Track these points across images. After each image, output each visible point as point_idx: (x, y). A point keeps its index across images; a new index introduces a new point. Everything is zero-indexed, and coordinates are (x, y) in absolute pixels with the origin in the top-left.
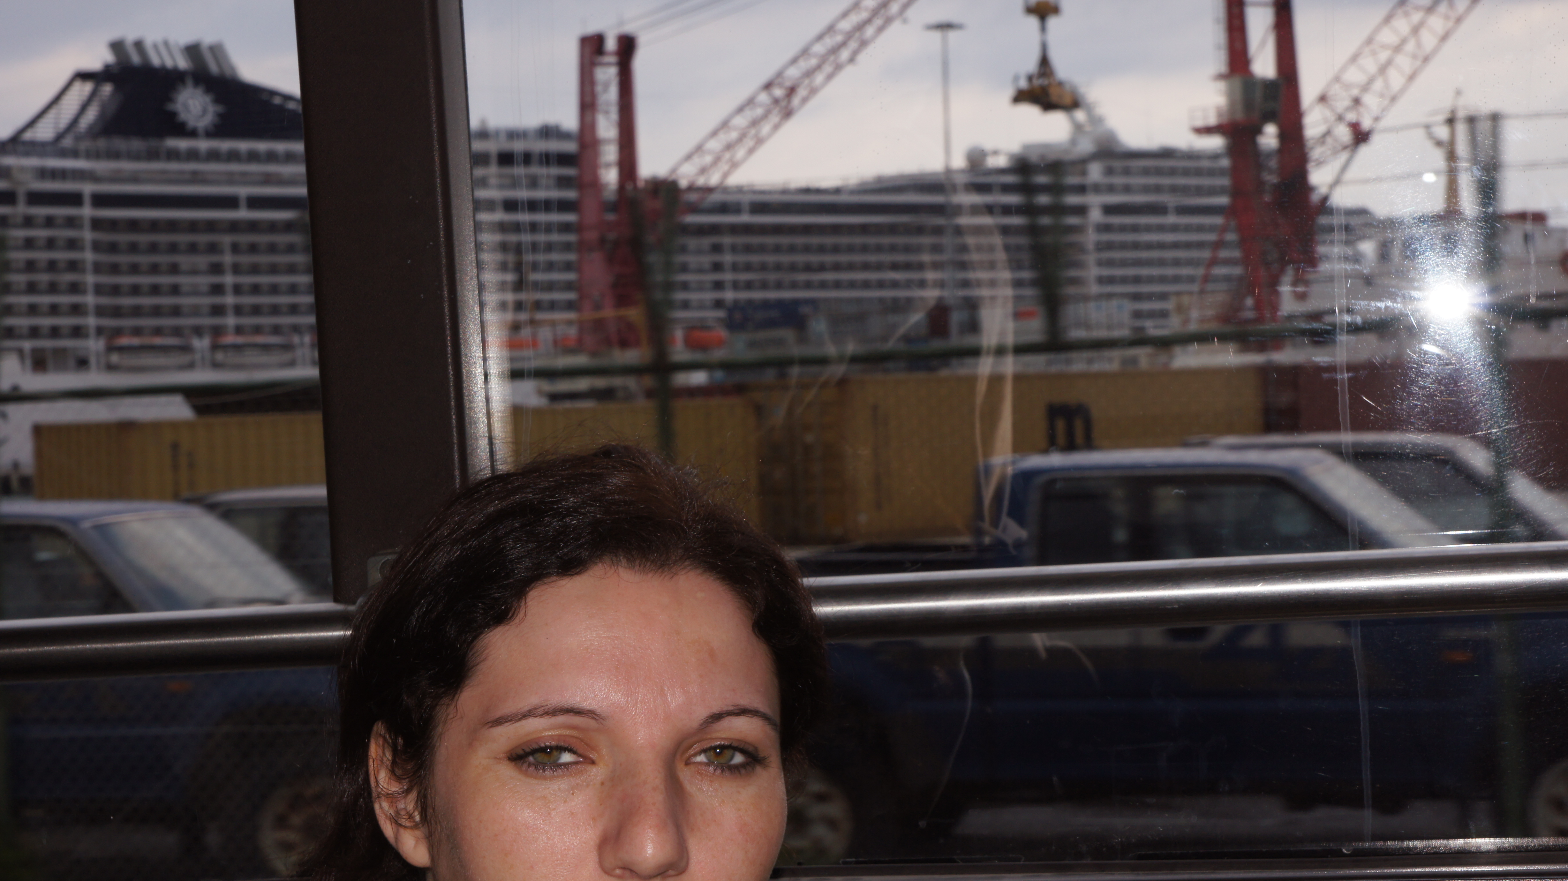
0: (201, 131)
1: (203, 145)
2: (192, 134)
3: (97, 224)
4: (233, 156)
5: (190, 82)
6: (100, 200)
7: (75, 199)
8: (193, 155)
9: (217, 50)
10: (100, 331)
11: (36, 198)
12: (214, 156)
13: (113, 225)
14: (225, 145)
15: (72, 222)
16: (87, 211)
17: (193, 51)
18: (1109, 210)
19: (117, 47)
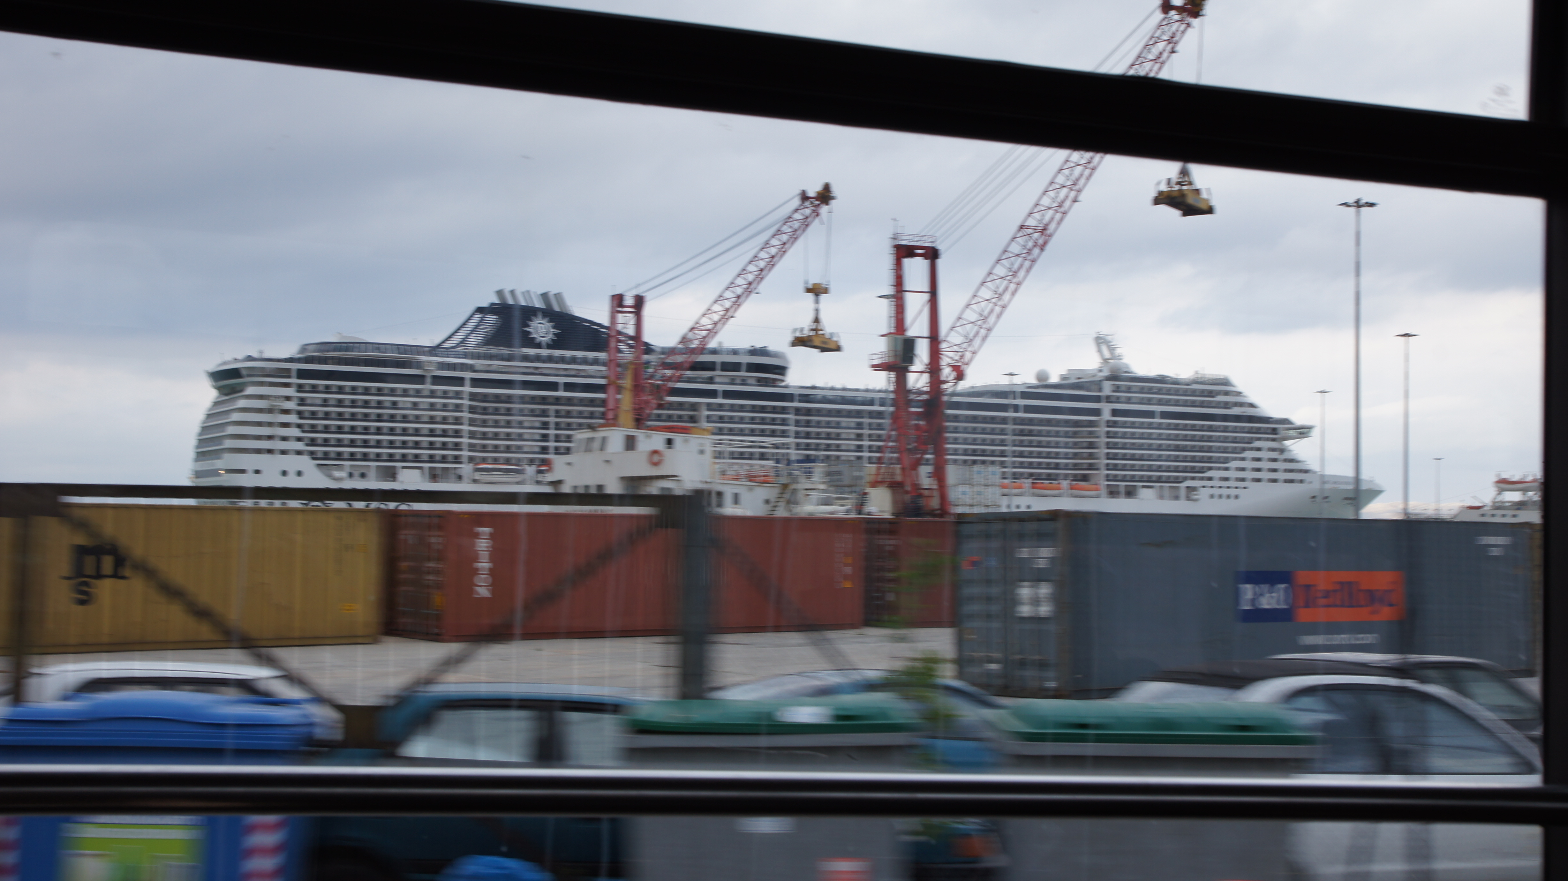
0: (544, 344)
1: (545, 352)
2: (539, 346)
3: (473, 397)
4: (562, 360)
5: (540, 315)
6: (476, 382)
7: (460, 381)
8: (538, 358)
9: (558, 296)
10: (471, 459)
11: (437, 380)
12: (550, 359)
13: (485, 398)
14: (557, 353)
15: (458, 395)
16: (467, 389)
17: (545, 296)
18: (1115, 412)
19: (500, 293)
